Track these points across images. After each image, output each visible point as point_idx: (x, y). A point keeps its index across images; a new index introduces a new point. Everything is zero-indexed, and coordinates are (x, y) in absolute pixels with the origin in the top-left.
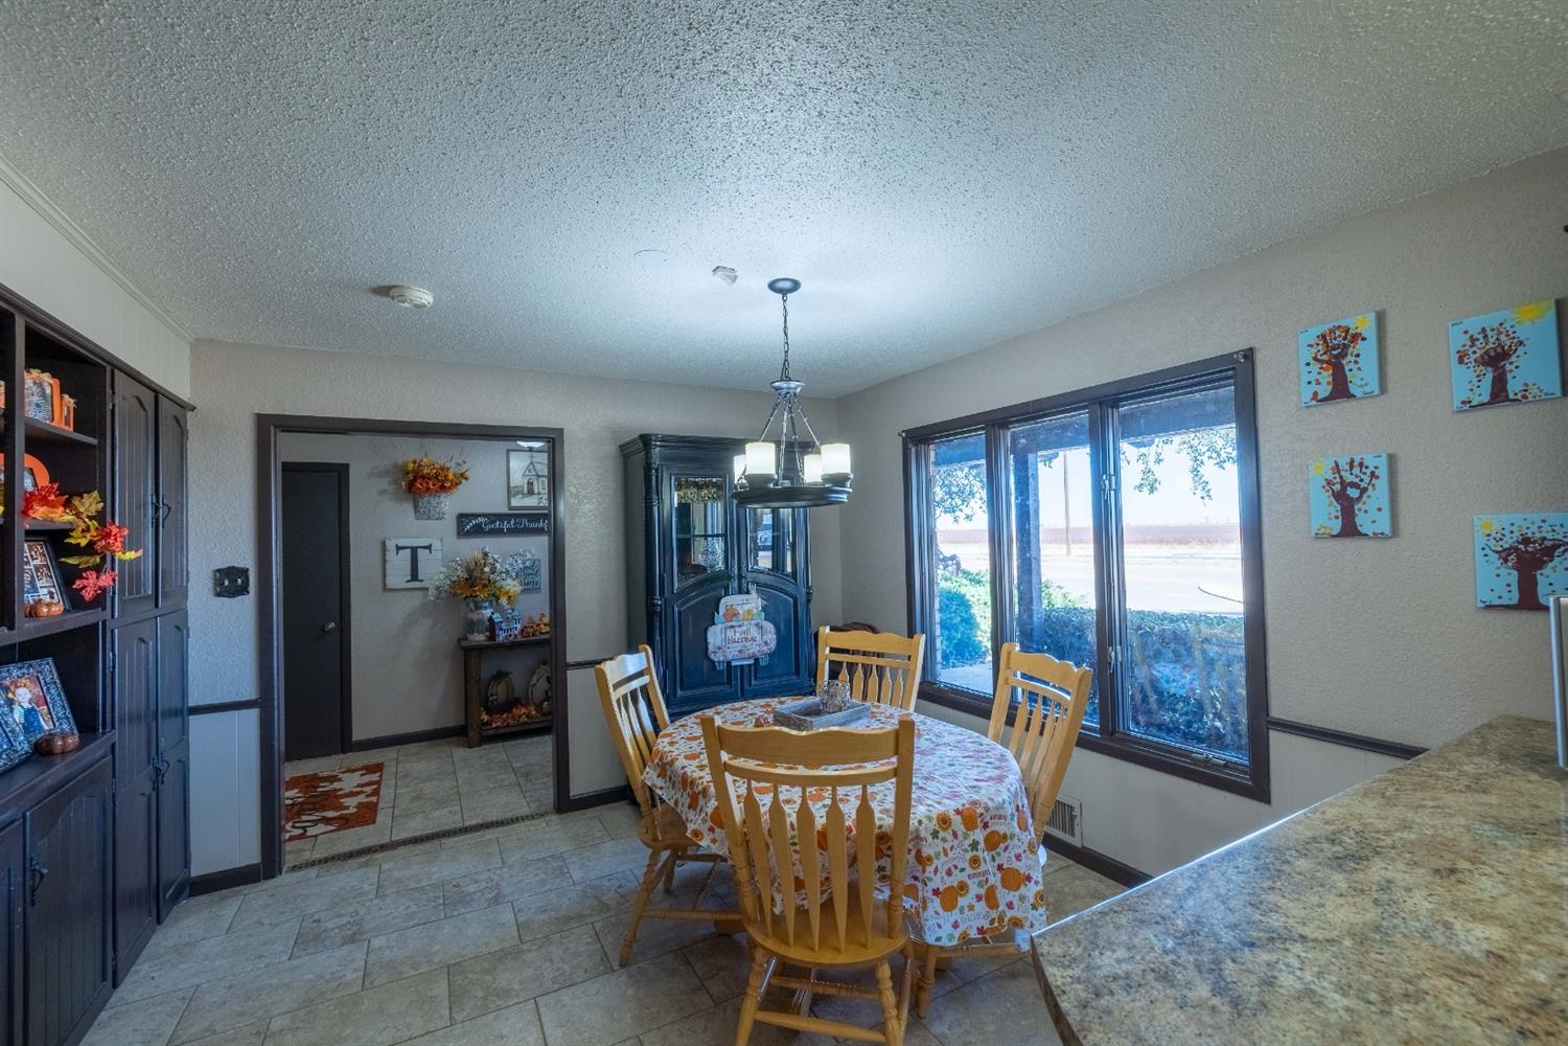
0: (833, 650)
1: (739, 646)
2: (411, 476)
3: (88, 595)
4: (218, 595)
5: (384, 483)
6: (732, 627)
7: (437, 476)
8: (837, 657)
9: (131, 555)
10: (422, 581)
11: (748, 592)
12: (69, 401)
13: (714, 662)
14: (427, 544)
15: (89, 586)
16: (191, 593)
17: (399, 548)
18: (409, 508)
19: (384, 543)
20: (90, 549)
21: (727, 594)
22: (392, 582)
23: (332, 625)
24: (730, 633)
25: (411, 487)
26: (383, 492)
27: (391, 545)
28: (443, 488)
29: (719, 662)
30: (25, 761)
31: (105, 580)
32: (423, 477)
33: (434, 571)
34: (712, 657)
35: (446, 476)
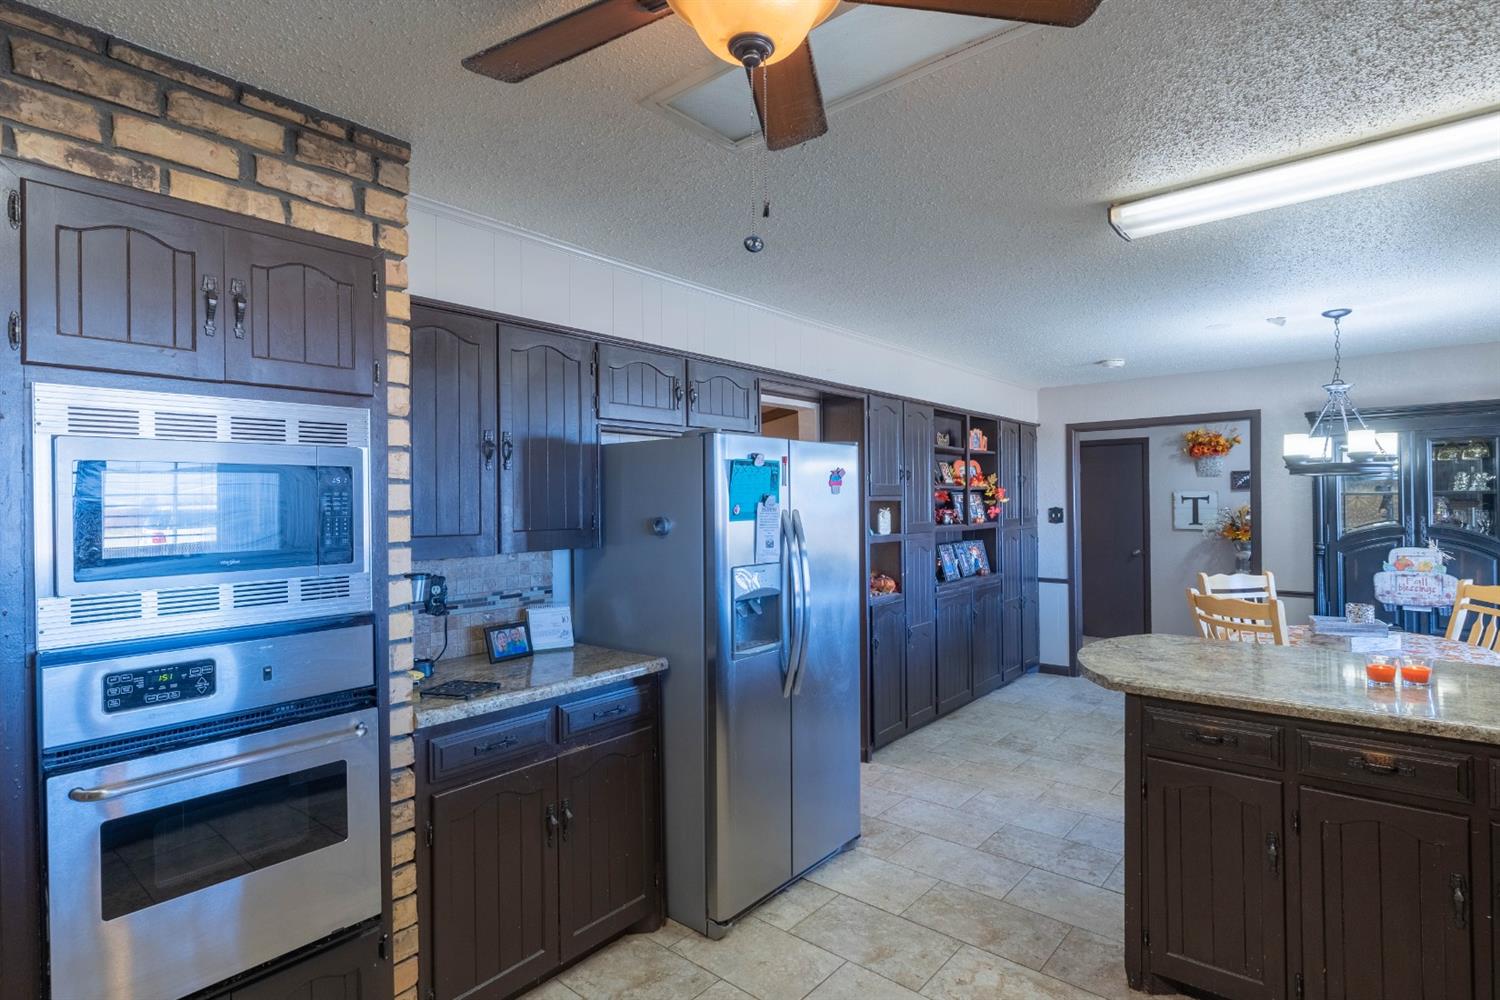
0: (1473, 602)
1: (1413, 594)
2: (1191, 445)
3: (992, 516)
4: (1050, 521)
5: (1174, 450)
6: (1404, 576)
7: (1210, 443)
8: (1475, 608)
9: (1005, 500)
10: (1201, 524)
11: (1427, 546)
12: (985, 438)
13: (1382, 604)
14: (1206, 496)
15: (993, 512)
16: (1038, 519)
17: (1184, 499)
18: (1192, 467)
19: (1173, 495)
20: (993, 497)
21: (1400, 545)
22: (1179, 523)
23: (1138, 551)
24: (1402, 581)
25: (1191, 451)
26: (1173, 457)
27: (1178, 497)
28: (1216, 451)
29: (1388, 605)
30: (973, 575)
31: (997, 511)
32: (1200, 444)
33: (1210, 517)
34: (1380, 599)
35: (1218, 442)
